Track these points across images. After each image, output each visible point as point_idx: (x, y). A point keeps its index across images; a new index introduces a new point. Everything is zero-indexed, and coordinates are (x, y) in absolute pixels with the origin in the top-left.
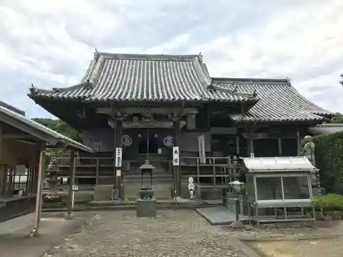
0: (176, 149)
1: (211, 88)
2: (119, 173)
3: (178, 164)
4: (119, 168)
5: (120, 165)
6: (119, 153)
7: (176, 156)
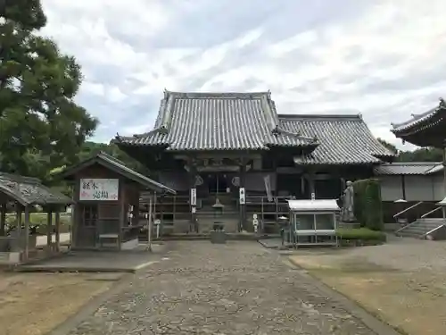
0: (242, 189)
1: (276, 132)
2: (194, 210)
3: (244, 203)
4: (194, 206)
5: (195, 204)
6: (193, 193)
7: (242, 196)
